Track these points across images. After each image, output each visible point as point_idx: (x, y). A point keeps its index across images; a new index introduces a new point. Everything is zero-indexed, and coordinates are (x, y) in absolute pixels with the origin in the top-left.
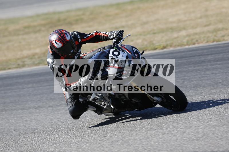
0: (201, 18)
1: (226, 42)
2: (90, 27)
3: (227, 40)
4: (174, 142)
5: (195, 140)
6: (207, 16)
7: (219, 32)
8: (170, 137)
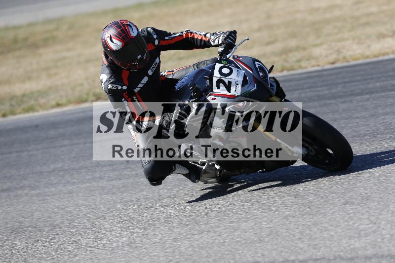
0: (259, 30)
1: (305, 71)
2: (68, 50)
3: (306, 68)
4: (219, 247)
5: (255, 241)
6: (270, 27)
7: (291, 55)
8: (213, 239)
